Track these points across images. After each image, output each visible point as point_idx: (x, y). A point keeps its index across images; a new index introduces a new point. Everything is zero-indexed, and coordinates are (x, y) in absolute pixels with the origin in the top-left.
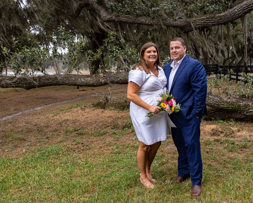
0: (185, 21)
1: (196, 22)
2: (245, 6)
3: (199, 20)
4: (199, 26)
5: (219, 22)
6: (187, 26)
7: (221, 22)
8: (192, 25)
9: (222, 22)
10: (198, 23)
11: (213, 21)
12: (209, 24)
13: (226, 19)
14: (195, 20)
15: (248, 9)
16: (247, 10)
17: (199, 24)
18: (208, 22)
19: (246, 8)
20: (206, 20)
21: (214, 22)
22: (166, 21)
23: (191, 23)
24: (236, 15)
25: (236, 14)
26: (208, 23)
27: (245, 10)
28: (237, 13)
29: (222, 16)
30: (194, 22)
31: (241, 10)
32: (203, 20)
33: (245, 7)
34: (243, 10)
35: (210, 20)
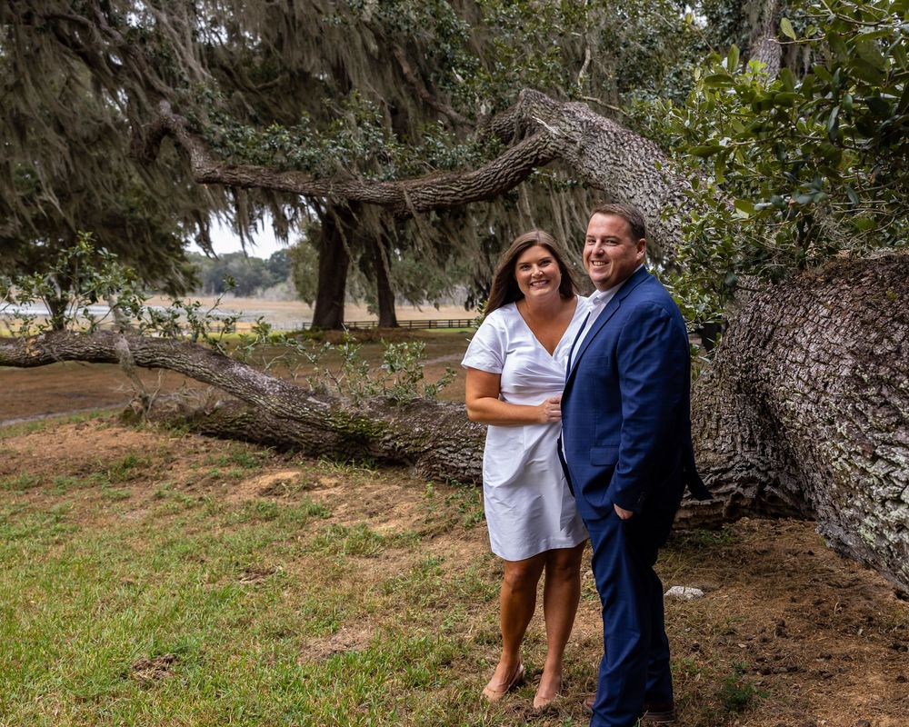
0: (392, 189)
1: (417, 191)
2: (516, 155)
3: (425, 186)
4: (424, 202)
5: (465, 194)
6: (397, 202)
7: (470, 194)
8: (407, 199)
9: (473, 195)
10: (420, 195)
11: (453, 192)
12: (446, 198)
13: (480, 188)
14: (416, 187)
15: (525, 163)
16: (522, 166)
17: (423, 199)
18: (442, 193)
19: (519, 160)
20: (439, 189)
21: (455, 195)
22: (347, 186)
23: (405, 193)
24: (499, 179)
25: (499, 175)
26: (443, 196)
27: (519, 167)
28: (501, 173)
29: (470, 180)
30: (411, 192)
31: (509, 165)
32: (432, 186)
33: (517, 158)
34: (513, 166)
35: (446, 189)
